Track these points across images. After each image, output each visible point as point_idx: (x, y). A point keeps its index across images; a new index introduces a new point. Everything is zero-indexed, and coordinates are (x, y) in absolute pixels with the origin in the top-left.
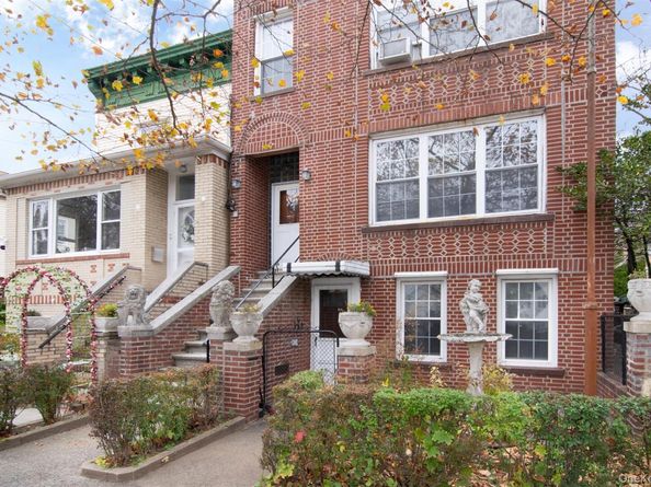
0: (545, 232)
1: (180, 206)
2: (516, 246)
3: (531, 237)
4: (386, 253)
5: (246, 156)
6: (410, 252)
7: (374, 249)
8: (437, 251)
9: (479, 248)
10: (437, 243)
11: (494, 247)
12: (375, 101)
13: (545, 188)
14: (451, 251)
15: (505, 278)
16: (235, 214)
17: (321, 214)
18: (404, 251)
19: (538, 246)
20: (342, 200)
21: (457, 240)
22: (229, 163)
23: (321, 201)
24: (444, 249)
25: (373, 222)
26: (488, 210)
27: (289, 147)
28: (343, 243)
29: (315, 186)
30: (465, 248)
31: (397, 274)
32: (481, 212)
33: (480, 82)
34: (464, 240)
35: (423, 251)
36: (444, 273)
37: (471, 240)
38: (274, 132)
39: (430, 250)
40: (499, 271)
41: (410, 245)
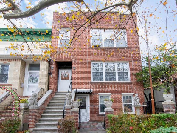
0: (131, 85)
1: (30, 72)
2: (125, 88)
3: (128, 86)
4: (96, 88)
5: (56, 61)
6: (102, 88)
7: (93, 87)
8: (108, 88)
9: (118, 88)
10: (108, 87)
11: (121, 88)
12: (92, 54)
13: (130, 77)
14: (112, 88)
15: (123, 95)
16: (52, 76)
17: (78, 78)
18: (101, 88)
19: (130, 88)
20: (84, 75)
21: (113, 86)
22: (50, 62)
23: (78, 75)
24: (110, 88)
25: (92, 81)
26: (119, 80)
27: (69, 61)
28: (85, 85)
29: (77, 71)
30: (115, 88)
31: (99, 93)
32: (117, 81)
33: (116, 54)
34: (114, 87)
35: (105, 88)
36: (110, 93)
37: (116, 86)
38: (64, 56)
39: (107, 88)
40: (122, 93)
41: (102, 87)
